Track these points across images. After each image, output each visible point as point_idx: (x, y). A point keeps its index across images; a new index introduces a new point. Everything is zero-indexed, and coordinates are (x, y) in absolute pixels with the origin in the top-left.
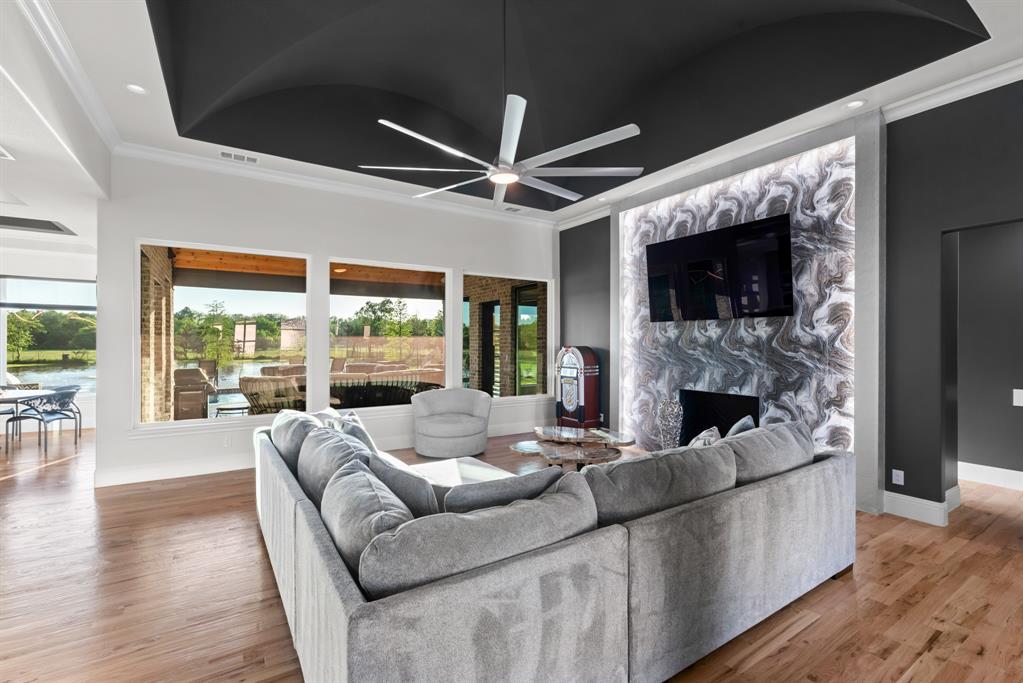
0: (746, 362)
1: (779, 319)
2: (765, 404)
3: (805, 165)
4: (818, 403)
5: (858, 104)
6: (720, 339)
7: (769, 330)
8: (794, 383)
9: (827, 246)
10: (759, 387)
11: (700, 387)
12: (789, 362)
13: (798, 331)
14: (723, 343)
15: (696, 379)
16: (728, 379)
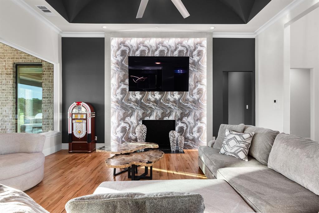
0: (170, 108)
1: (182, 92)
2: (178, 122)
3: (190, 42)
4: (194, 120)
5: (212, 28)
6: (160, 99)
7: (179, 96)
8: (187, 114)
9: (197, 70)
10: (175, 116)
11: (152, 118)
12: (186, 107)
13: (188, 97)
14: (161, 101)
15: (150, 115)
16: (164, 115)
